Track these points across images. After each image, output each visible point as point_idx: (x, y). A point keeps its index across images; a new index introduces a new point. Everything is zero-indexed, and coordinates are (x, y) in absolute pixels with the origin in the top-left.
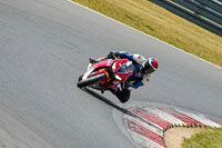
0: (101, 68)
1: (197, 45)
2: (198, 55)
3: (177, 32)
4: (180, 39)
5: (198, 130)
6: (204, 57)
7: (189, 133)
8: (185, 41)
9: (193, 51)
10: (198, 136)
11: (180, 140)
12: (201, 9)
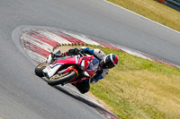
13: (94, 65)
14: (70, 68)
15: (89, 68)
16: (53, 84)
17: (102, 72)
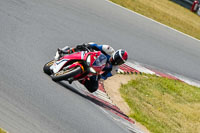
5: (134, 77)
7: (126, 80)
10: (134, 82)
11: (118, 86)
13: (101, 60)
14: (76, 63)
15: (95, 64)
16: (58, 80)
17: (111, 69)
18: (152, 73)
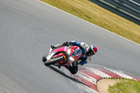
0: (60, 52)
1: (118, 27)
2: (119, 34)
3: (105, 19)
4: (107, 23)
5: (118, 81)
6: (122, 35)
7: (113, 83)
8: (110, 25)
9: (115, 31)
10: (118, 84)
11: (107, 88)
12: (120, 5)
17: (86, 58)
18: (131, 78)
